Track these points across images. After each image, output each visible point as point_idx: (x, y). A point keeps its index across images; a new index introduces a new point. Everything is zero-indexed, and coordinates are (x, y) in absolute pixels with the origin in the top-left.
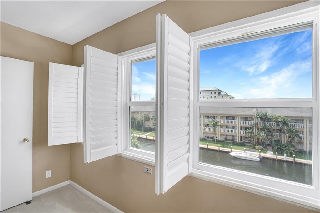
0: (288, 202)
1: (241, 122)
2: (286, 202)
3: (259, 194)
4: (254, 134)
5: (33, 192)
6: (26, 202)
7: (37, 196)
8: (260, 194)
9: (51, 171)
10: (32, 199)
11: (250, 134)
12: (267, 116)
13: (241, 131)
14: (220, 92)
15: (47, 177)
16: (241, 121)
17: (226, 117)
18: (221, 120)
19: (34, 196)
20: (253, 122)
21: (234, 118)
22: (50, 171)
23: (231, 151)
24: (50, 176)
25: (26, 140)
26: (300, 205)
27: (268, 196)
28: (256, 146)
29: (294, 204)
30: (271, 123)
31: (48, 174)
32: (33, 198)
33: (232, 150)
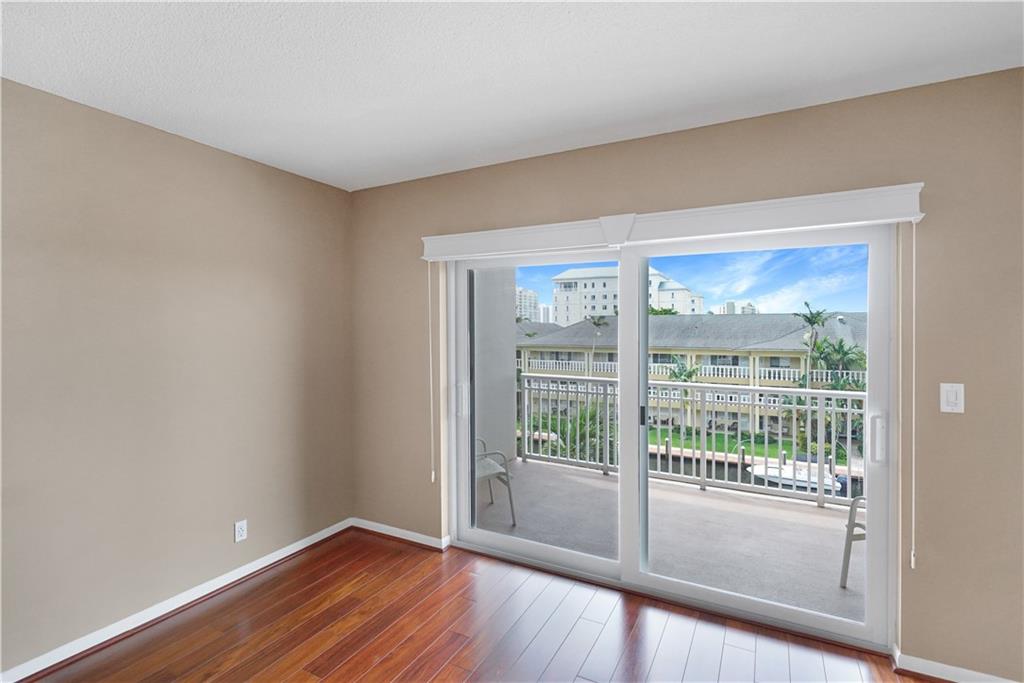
1: (760, 371)
12: (846, 353)
13: (762, 398)
16: (763, 369)
17: (712, 357)
20: (797, 371)
21: (735, 361)
30: (858, 374)
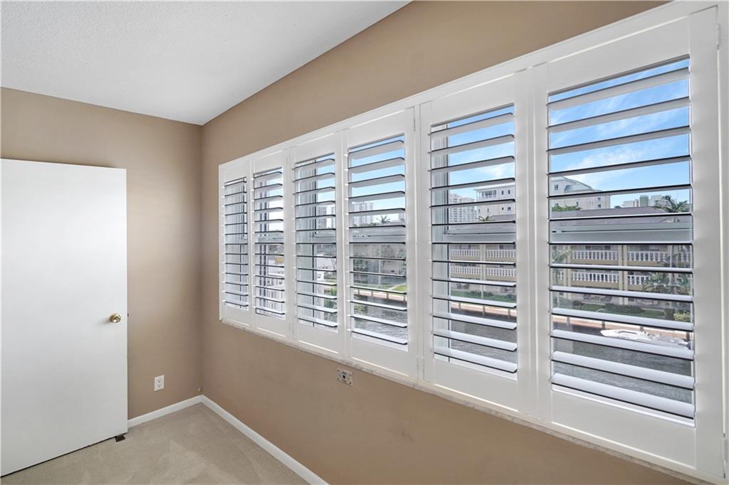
0: (637, 462)
1: (628, 254)
2: (632, 461)
3: (571, 440)
4: (670, 284)
5: (129, 418)
6: (116, 437)
7: (137, 426)
8: (574, 441)
9: (165, 377)
10: (127, 431)
11: (655, 284)
13: (631, 276)
14: (568, 184)
15: (156, 388)
18: (574, 251)
19: (132, 426)
20: (664, 253)
22: (162, 377)
23: (601, 327)
24: (162, 387)
25: (115, 319)
26: (663, 471)
27: (592, 447)
28: (675, 315)
29: (649, 466)
31: (159, 383)
32: (129, 429)
33: (604, 325)
